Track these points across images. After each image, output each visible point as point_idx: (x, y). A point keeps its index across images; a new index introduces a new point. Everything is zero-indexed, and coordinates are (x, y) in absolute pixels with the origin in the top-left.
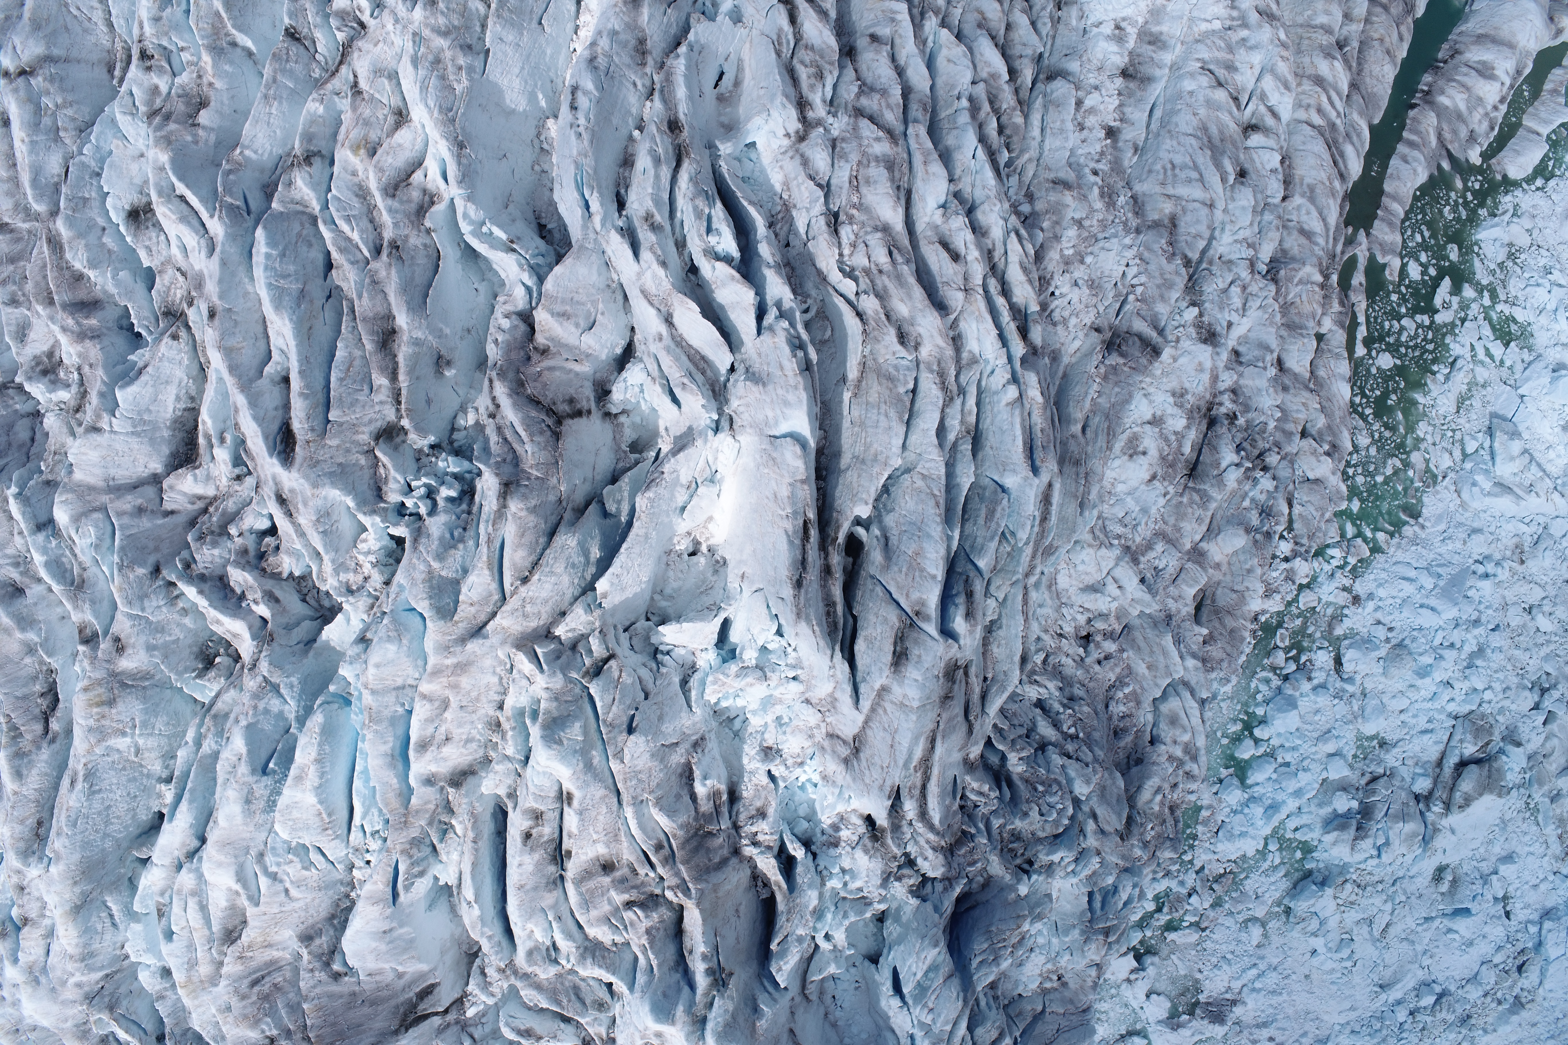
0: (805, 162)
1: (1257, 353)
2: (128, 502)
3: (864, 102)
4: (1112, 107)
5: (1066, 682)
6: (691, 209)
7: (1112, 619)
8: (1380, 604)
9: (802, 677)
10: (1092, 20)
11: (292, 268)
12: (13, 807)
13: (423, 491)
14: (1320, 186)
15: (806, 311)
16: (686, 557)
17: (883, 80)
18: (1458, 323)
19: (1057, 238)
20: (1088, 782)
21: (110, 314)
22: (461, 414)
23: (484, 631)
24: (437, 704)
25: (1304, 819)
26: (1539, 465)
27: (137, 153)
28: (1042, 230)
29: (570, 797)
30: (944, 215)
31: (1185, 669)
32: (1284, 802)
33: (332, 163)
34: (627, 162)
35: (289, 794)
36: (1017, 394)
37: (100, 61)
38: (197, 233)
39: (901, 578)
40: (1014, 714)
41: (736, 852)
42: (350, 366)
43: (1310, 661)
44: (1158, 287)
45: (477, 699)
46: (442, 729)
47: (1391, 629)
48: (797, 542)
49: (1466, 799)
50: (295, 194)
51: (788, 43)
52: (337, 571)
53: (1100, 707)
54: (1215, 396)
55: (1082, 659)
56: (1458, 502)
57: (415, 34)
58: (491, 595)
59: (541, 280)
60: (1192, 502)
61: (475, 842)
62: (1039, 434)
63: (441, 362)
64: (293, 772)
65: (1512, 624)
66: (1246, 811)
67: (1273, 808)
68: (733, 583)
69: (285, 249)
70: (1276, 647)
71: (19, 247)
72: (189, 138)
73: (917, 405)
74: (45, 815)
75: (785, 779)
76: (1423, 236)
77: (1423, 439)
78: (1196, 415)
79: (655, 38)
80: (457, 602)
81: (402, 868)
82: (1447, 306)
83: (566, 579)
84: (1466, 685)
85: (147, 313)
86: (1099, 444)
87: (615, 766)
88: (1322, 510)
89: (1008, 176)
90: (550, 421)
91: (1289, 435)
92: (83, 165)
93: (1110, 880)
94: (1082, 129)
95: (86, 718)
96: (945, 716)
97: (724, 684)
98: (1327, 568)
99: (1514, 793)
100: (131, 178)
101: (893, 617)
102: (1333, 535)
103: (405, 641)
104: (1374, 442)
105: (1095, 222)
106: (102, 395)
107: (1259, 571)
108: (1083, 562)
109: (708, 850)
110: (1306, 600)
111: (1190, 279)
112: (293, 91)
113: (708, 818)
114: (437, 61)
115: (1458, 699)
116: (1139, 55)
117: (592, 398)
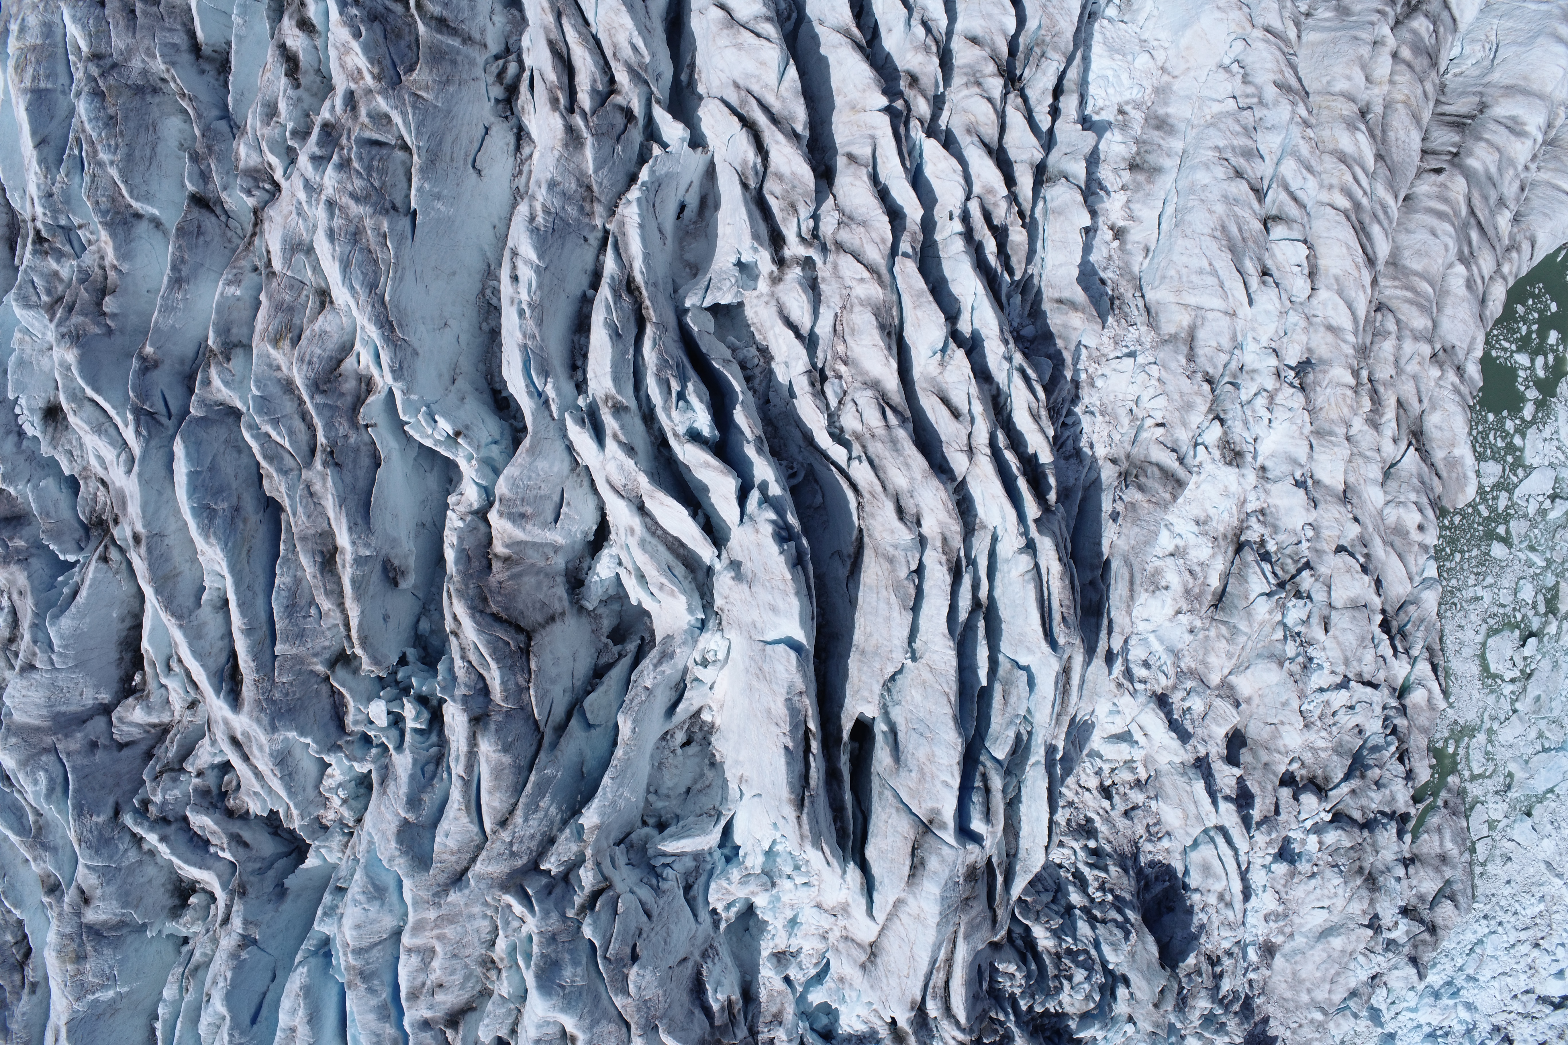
0: (783, 312)
1: (1284, 468)
2: (78, 741)
3: (845, 234)
4: (1117, 204)
6: (658, 386)
7: (1138, 767)
9: (812, 880)
10: (1093, 105)
14: (1347, 277)
15: (793, 475)
16: (680, 751)
17: (863, 209)
20: (1119, 951)
22: (423, 618)
23: (464, 879)
24: (422, 954)
27: (45, 346)
28: (1049, 357)
29: (574, 1039)
30: (941, 362)
31: (1219, 814)
33: (250, 351)
34: (583, 325)
36: (1032, 563)
38: (113, 444)
39: (914, 782)
40: (1040, 881)
42: (294, 591)
44: (1178, 409)
46: (432, 978)
48: (798, 755)
50: (215, 395)
51: (756, 173)
52: (304, 813)
53: (1130, 863)
54: (1243, 521)
55: (1107, 812)
57: (329, 202)
58: (470, 837)
59: (498, 473)
60: (1219, 636)
62: (1058, 606)
63: (394, 574)
64: (279, 1033)
68: (732, 784)
72: (97, 330)
73: (924, 585)
75: (799, 981)
79: (603, 181)
80: (432, 851)
86: (1119, 592)
87: (619, 1001)
89: (1008, 298)
90: (518, 640)
91: (1322, 555)
95: (60, 975)
96: (967, 917)
97: (729, 892)
101: (906, 824)
105: (1105, 340)
106: (33, 628)
111: (1211, 394)
113: (723, 1030)
114: (357, 232)
116: (1144, 142)
117: (565, 596)
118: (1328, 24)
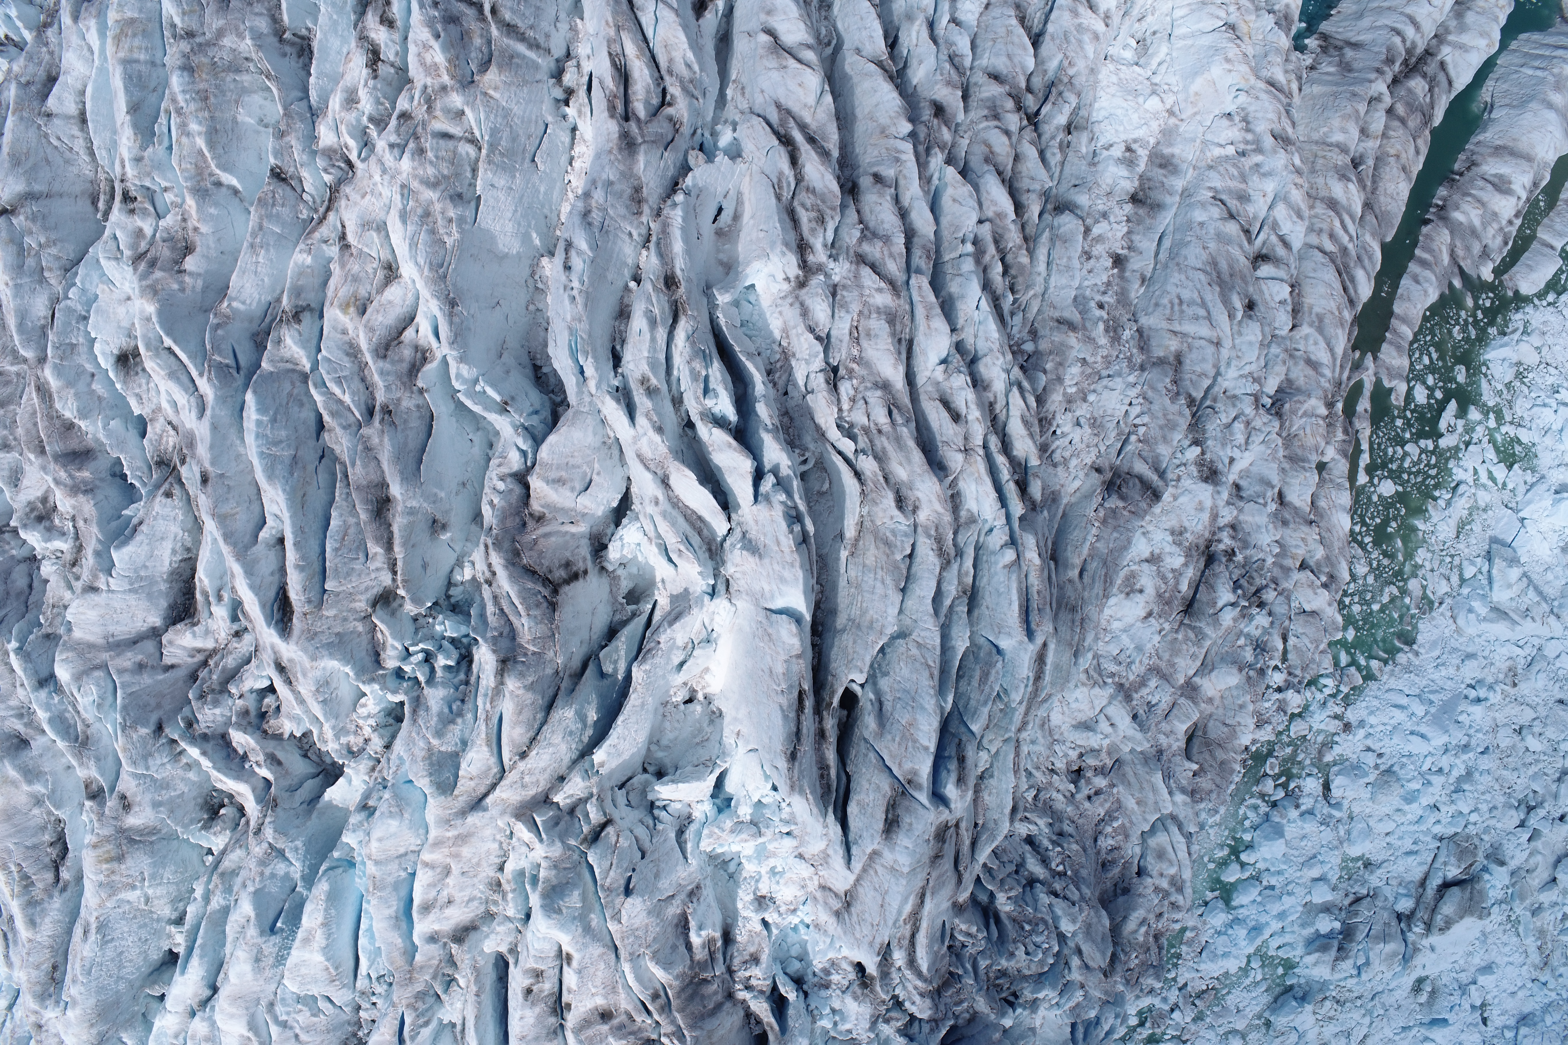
0: (805, 313)
1: (1258, 488)
2: (128, 659)
3: (866, 248)
4: (1120, 235)
5: (1056, 817)
6: (687, 373)
7: (1104, 755)
8: (1371, 731)
9: (795, 833)
10: (1102, 141)
11: (283, 433)
12: (28, 954)
13: (421, 656)
14: (1329, 316)
15: (805, 462)
16: (682, 707)
17: (886, 226)
18: (1462, 446)
19: (1060, 380)
20: (1074, 921)
21: (102, 464)
22: (457, 569)
23: (484, 803)
24: (438, 870)
25: (1288, 938)
26: (1536, 588)
27: (124, 296)
28: (1045, 372)
29: (569, 958)
30: (945, 371)
31: (1174, 803)
32: (1267, 923)
33: (321, 316)
34: (623, 314)
35: (296, 954)
36: (1014, 557)
37: (83, 193)
38: (186, 391)
39: (894, 747)
40: (1004, 851)
41: (730, 996)
42: (346, 534)
43: (1298, 787)
44: (1161, 428)
45: (478, 864)
46: (445, 893)
47: (1380, 755)
48: (792, 715)
49: (1446, 922)
50: (285, 353)
51: (789, 185)
52: (337, 737)
53: (1089, 843)
54: (1214, 534)
55: (1072, 795)
56: (1454, 627)
57: (403, 186)
58: (490, 769)
59: (537, 441)
60: (1187, 639)
61: (477, 995)
62: (1036, 596)
63: (436, 526)
64: (300, 934)
65: (1502, 745)
66: (1230, 932)
67: (1256, 929)
68: (729, 739)
69: (275, 414)
70: (1266, 775)
71: (9, 390)
72: (175, 286)
73: (914, 569)
74: (60, 959)
75: (777, 926)
76: (1431, 358)
77: (1422, 566)
78: (1194, 553)
79: (652, 184)
80: (457, 776)
81: (408, 1020)
82: (1451, 429)
83: (563, 747)
84: (1452, 809)
85: (139, 463)
86: (1095, 591)
87: (613, 926)
88: (1317, 642)
89: (1012, 314)
90: (546, 592)
91: (1287, 570)
92: (70, 310)
93: (1092, 1014)
94: (1089, 258)
95: (96, 874)
96: (934, 875)
97: (719, 838)
98: (1319, 696)
99: (1495, 909)
100: (119, 322)
101: (885, 786)
102: (1327, 664)
103: (406, 815)
104: (1372, 570)
105: (1099, 359)
106: (97, 554)
107: (1251, 707)
108: (1077, 700)
109: (703, 997)
110: (1298, 728)
111: (1193, 415)
112: (280, 236)
113: (703, 966)
114: (427, 214)
115: (1443, 821)
116: (1149, 180)
117: (589, 557)
118: (1330, 78)
